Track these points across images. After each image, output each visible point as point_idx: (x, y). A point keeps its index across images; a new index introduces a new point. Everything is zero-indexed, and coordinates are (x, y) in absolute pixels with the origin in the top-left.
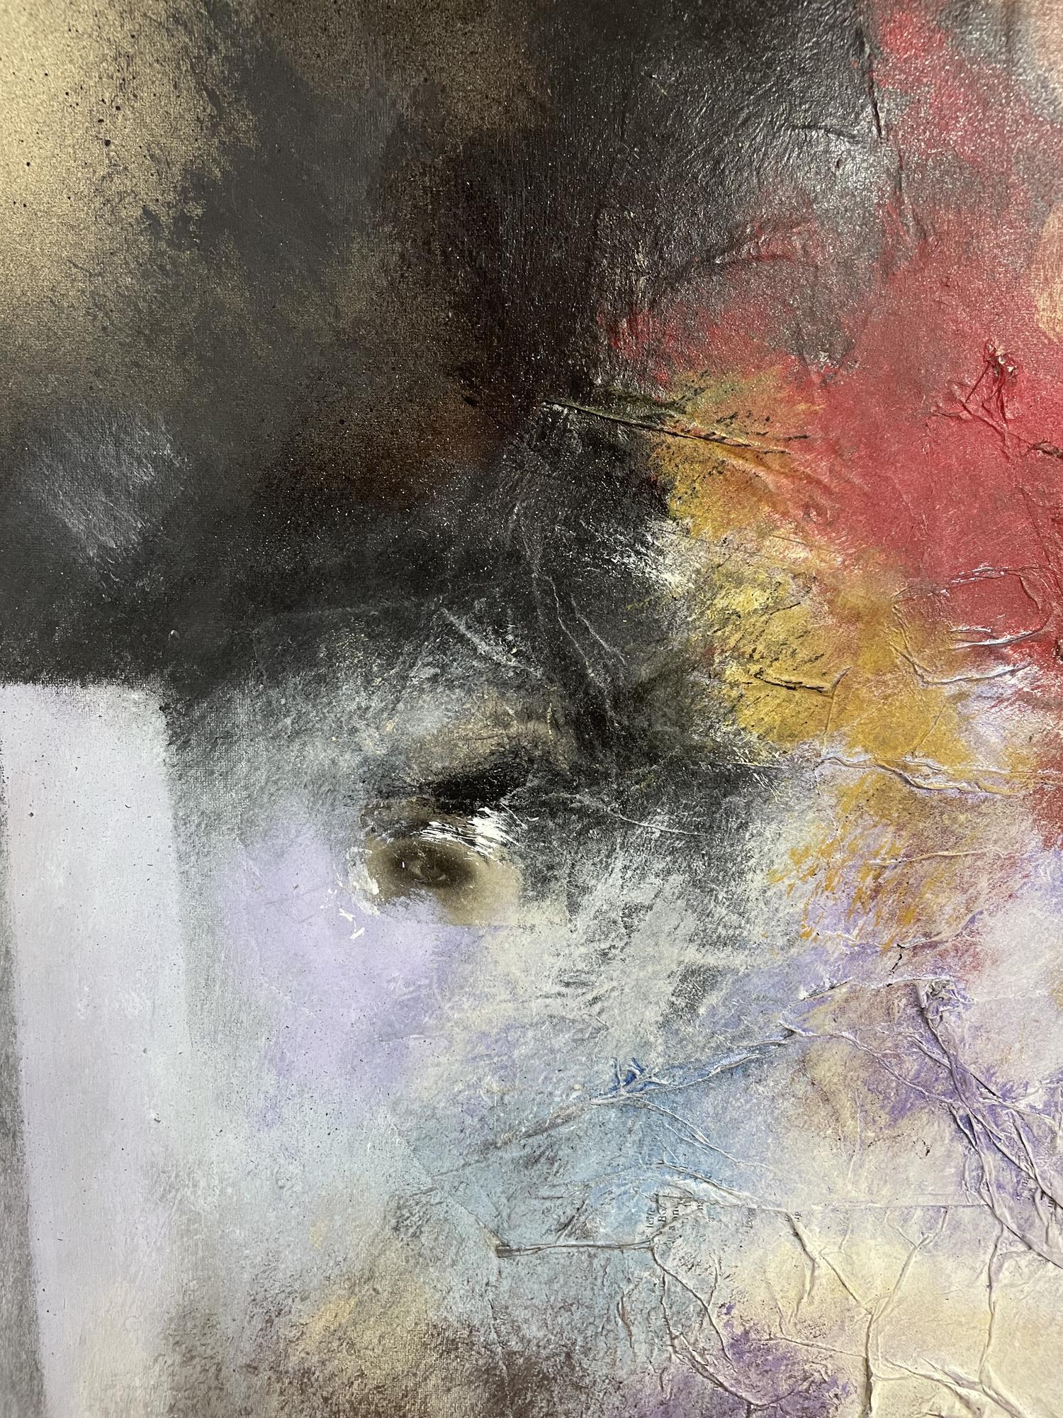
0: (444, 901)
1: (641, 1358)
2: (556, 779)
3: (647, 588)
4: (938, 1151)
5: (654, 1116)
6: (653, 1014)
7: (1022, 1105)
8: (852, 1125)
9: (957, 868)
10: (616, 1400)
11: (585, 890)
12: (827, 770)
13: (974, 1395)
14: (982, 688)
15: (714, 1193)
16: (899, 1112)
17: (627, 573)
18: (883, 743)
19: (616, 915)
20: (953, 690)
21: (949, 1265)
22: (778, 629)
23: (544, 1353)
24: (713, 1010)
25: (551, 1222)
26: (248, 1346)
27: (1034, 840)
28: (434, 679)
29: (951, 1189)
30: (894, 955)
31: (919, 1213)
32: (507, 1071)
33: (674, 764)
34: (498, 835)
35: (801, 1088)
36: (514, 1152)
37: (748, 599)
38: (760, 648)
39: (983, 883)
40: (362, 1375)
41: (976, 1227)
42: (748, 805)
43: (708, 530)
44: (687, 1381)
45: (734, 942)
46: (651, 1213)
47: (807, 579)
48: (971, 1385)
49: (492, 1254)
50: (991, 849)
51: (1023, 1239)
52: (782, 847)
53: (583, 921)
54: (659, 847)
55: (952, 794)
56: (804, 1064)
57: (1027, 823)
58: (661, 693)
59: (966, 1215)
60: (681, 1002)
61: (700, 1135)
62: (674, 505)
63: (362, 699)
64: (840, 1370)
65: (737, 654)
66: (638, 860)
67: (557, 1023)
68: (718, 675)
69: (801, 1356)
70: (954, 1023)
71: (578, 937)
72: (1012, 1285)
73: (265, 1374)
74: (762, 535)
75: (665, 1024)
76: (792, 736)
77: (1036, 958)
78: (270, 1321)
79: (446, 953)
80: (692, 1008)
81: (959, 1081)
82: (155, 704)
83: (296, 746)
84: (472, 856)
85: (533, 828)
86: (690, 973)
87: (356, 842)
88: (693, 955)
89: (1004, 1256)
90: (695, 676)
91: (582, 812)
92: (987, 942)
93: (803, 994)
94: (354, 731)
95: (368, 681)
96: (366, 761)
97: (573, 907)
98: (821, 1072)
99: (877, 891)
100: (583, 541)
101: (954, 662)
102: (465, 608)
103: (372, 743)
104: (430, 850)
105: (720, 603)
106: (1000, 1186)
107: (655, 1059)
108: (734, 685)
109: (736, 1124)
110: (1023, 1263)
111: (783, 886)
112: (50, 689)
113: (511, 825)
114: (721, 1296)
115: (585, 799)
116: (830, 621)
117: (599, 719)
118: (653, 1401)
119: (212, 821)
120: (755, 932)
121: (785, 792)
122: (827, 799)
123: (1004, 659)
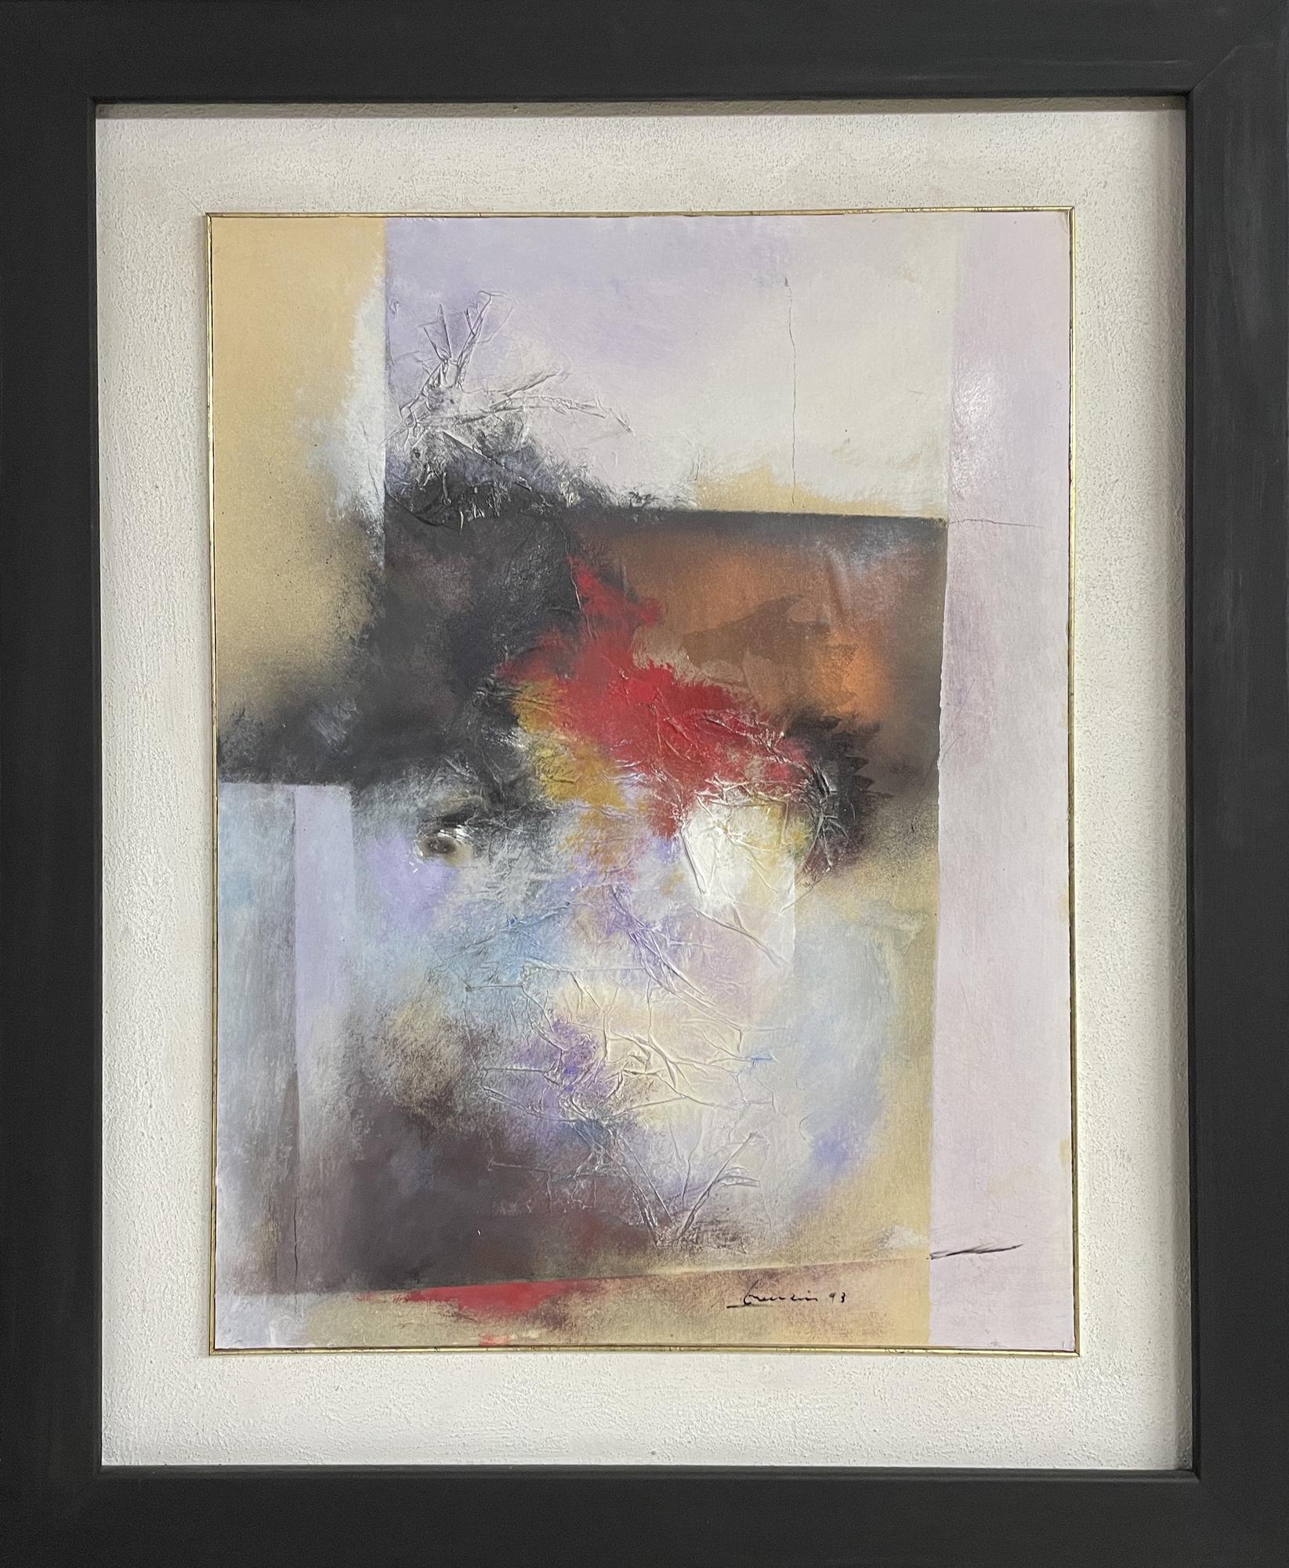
0: (446, 858)
1: (520, 1031)
2: (484, 814)
3: (513, 749)
4: (625, 948)
5: (522, 936)
6: (519, 898)
7: (653, 930)
8: (593, 938)
9: (624, 843)
10: (511, 1049)
11: (495, 854)
12: (577, 810)
13: (647, 1047)
14: (627, 781)
15: (544, 965)
16: (609, 932)
17: (506, 745)
18: (595, 800)
19: (506, 862)
20: (617, 782)
21: (632, 993)
22: (557, 762)
23: (484, 1030)
24: (541, 896)
25: (486, 977)
26: (374, 1029)
27: (649, 833)
28: (441, 781)
29: (631, 963)
30: (604, 875)
31: (619, 972)
32: (469, 920)
33: (524, 808)
34: (464, 834)
35: (574, 924)
36: (470, 951)
37: (546, 753)
38: (552, 768)
39: (633, 848)
40: (416, 1040)
41: (641, 977)
42: (550, 822)
43: (532, 731)
44: (537, 1041)
45: (548, 871)
46: (521, 973)
47: (566, 745)
48: (645, 1043)
49: (464, 990)
50: (635, 836)
51: (659, 982)
52: (563, 837)
53: (494, 865)
54: (521, 838)
55: (620, 817)
56: (574, 915)
57: (646, 828)
58: (519, 784)
59: (637, 973)
60: (529, 893)
61: (538, 942)
62: (521, 723)
63: (417, 788)
64: (595, 1036)
65: (544, 771)
66: (513, 843)
67: (486, 902)
68: (538, 778)
69: (580, 1030)
70: (626, 899)
71: (493, 870)
72: (656, 1001)
73: (380, 1040)
74: (550, 732)
75: (524, 902)
76: (564, 798)
77: (654, 875)
78: (382, 1018)
79: (447, 877)
80: (534, 895)
81: (630, 921)
82: (348, 791)
83: (395, 804)
84: (455, 842)
85: (476, 831)
86: (533, 882)
87: (415, 838)
88: (533, 876)
89: (652, 989)
90: (530, 778)
91: (493, 826)
92: (635, 870)
93: (573, 890)
94: (414, 799)
95: (419, 782)
96: (418, 810)
97: (491, 860)
98: (579, 918)
99: (596, 851)
100: (491, 735)
101: (617, 772)
102: (452, 757)
103: (421, 804)
104: (441, 840)
105: (537, 754)
106: (648, 961)
107: (521, 915)
108: (543, 781)
109: (551, 938)
110: (660, 992)
111: (563, 851)
112: (314, 787)
113: (468, 831)
114: (549, 1006)
115: (493, 821)
116: (574, 759)
117: (499, 794)
118: (525, 1050)
119: (366, 831)
120: (555, 867)
121: (562, 818)
122: (577, 820)
123: (633, 771)
